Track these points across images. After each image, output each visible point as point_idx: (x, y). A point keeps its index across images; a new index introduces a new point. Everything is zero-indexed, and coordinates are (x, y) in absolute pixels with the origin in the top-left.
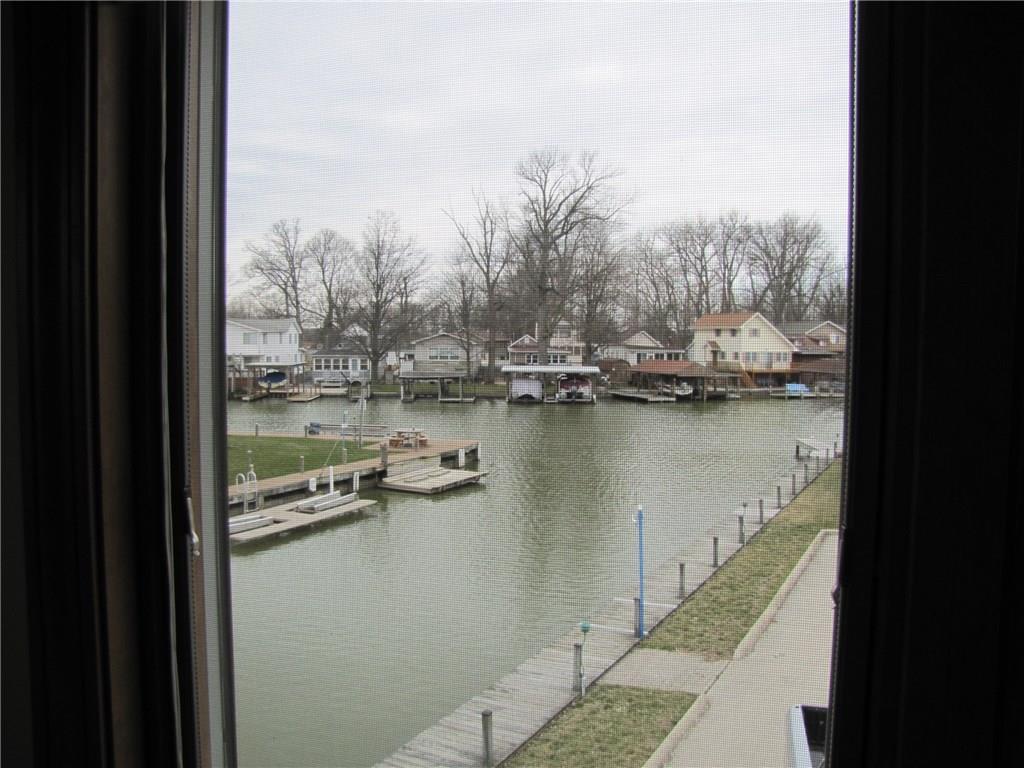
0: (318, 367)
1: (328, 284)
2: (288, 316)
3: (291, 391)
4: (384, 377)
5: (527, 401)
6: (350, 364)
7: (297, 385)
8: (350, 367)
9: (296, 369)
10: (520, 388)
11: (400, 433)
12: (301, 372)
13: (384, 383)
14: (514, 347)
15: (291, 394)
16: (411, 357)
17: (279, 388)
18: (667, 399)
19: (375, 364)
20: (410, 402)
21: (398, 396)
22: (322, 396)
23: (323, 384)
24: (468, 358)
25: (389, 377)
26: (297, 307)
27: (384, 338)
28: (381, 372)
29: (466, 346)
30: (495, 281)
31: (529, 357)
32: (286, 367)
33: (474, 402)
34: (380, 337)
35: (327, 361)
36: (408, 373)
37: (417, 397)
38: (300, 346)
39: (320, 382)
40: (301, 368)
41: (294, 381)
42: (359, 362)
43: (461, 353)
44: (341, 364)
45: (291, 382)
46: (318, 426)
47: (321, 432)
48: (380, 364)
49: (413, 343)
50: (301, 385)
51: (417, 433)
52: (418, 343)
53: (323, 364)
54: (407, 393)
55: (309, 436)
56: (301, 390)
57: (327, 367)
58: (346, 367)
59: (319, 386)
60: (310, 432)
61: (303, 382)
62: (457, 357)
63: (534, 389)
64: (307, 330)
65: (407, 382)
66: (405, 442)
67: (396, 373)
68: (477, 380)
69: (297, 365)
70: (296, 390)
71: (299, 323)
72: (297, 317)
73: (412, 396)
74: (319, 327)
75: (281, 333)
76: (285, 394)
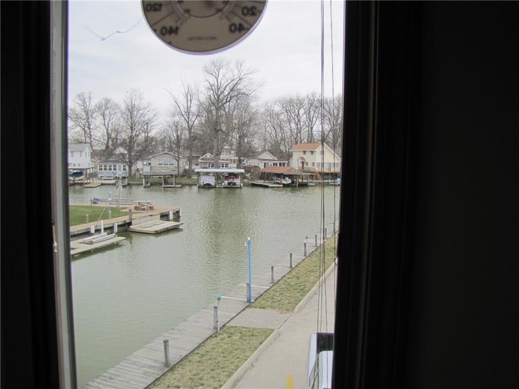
0: (101, 169)
1: (107, 126)
2: (85, 143)
3: (86, 182)
4: (135, 174)
5: (208, 186)
6: (117, 168)
7: (89, 179)
8: (117, 169)
9: (88, 170)
10: (205, 180)
11: (139, 203)
12: (91, 172)
13: (135, 178)
14: (202, 159)
15: (86, 184)
16: (150, 164)
17: (80, 180)
18: (278, 186)
19: (130, 167)
20: (148, 187)
21: (142, 184)
22: (102, 184)
23: (103, 178)
24: (178, 165)
25: (137, 174)
26: (90, 138)
27: (135, 155)
28: (133, 172)
29: (177, 158)
30: (192, 126)
31: (209, 164)
32: (83, 169)
33: (181, 187)
34: (133, 154)
35: (105, 166)
36: (147, 172)
37: (152, 185)
38: (91, 158)
39: (102, 177)
40: (91, 169)
41: (88, 177)
42: (122, 166)
43: (175, 162)
44: (113, 168)
45: (86, 177)
46: (98, 200)
47: (100, 203)
48: (133, 168)
49: (150, 157)
50: (91, 179)
51: (148, 203)
52: (153, 157)
53: (103, 168)
54: (147, 183)
55: (93, 205)
56: (91, 181)
57: (105, 169)
58: (115, 169)
59: (101, 179)
60: (94, 203)
61: (92, 177)
62: (173, 164)
63: (211, 181)
64: (96, 150)
65: (146, 177)
66: (142, 207)
67: (141, 172)
68: (183, 176)
69: (89, 168)
70: (89, 181)
71: (91, 146)
72: (90, 143)
73: (149, 184)
74: (102, 149)
75: (81, 152)
76: (83, 183)
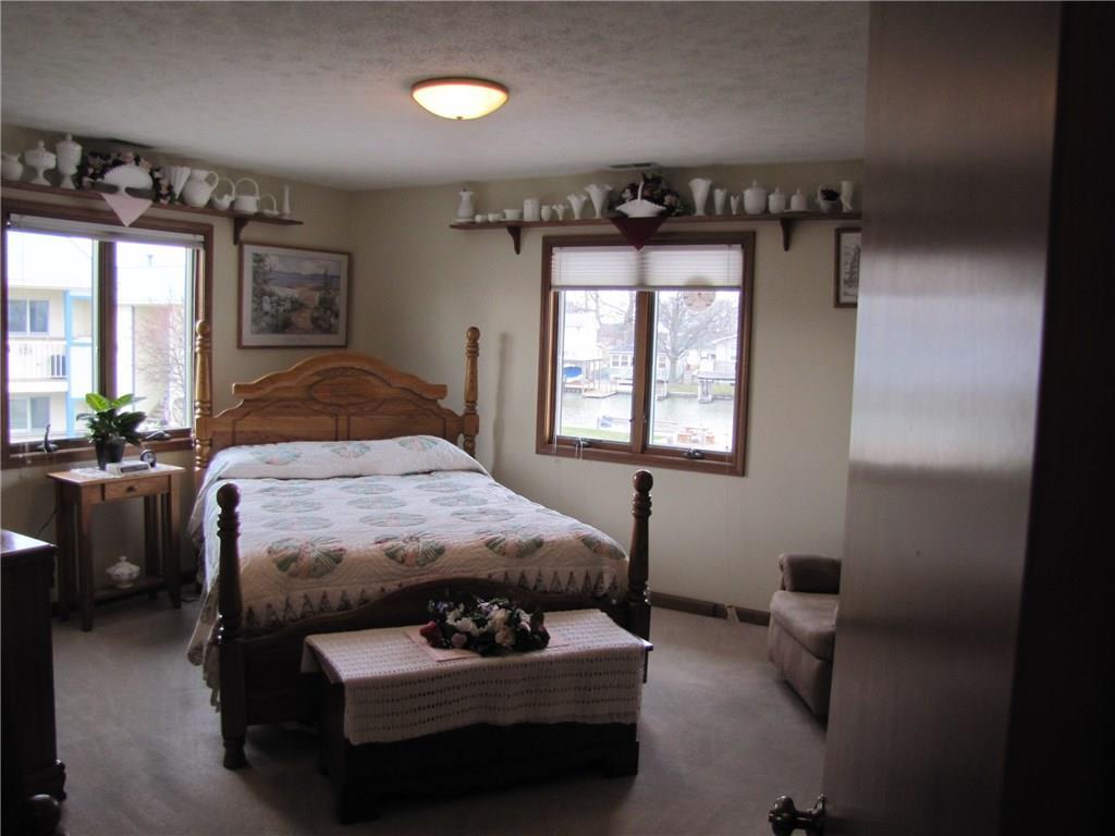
0: (616, 364)
2: (587, 310)
3: (586, 386)
4: (682, 377)
7: (592, 381)
9: (592, 365)
11: (688, 429)
12: (597, 368)
13: (682, 383)
15: (586, 390)
16: (714, 356)
17: (575, 383)
19: (673, 362)
20: (707, 403)
22: (617, 393)
23: (619, 381)
25: (687, 377)
26: (596, 301)
27: (685, 337)
28: (679, 372)
32: (581, 362)
34: (679, 334)
35: (624, 358)
36: (707, 373)
37: (715, 399)
38: (598, 341)
39: (616, 378)
40: (597, 363)
41: (590, 377)
45: (587, 378)
46: (610, 419)
47: (613, 425)
48: (679, 362)
49: (715, 342)
50: (596, 381)
51: (704, 430)
52: (719, 342)
53: (620, 361)
54: (706, 394)
55: (602, 429)
56: (596, 387)
57: (624, 364)
59: (615, 383)
60: (602, 424)
61: (598, 378)
64: (606, 325)
65: (705, 382)
67: (695, 373)
69: (594, 361)
70: (591, 386)
71: (598, 318)
72: (596, 311)
73: (710, 397)
74: (618, 322)
75: (578, 328)
76: (580, 390)
